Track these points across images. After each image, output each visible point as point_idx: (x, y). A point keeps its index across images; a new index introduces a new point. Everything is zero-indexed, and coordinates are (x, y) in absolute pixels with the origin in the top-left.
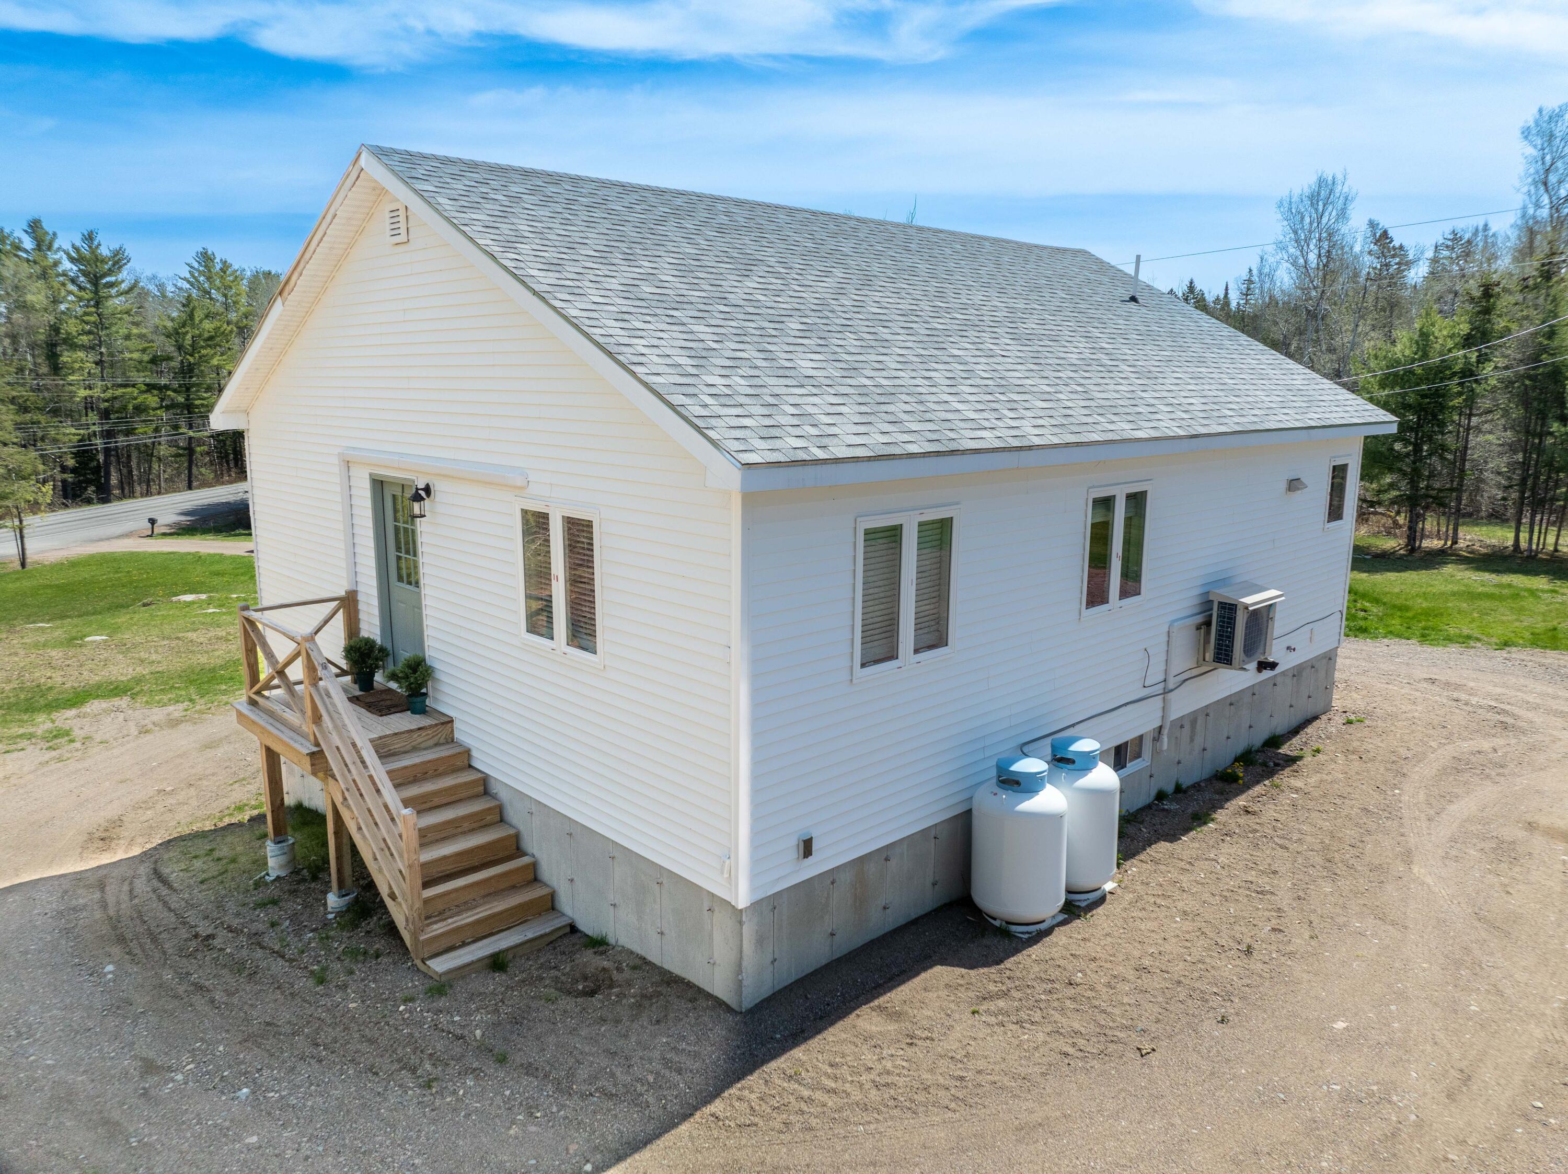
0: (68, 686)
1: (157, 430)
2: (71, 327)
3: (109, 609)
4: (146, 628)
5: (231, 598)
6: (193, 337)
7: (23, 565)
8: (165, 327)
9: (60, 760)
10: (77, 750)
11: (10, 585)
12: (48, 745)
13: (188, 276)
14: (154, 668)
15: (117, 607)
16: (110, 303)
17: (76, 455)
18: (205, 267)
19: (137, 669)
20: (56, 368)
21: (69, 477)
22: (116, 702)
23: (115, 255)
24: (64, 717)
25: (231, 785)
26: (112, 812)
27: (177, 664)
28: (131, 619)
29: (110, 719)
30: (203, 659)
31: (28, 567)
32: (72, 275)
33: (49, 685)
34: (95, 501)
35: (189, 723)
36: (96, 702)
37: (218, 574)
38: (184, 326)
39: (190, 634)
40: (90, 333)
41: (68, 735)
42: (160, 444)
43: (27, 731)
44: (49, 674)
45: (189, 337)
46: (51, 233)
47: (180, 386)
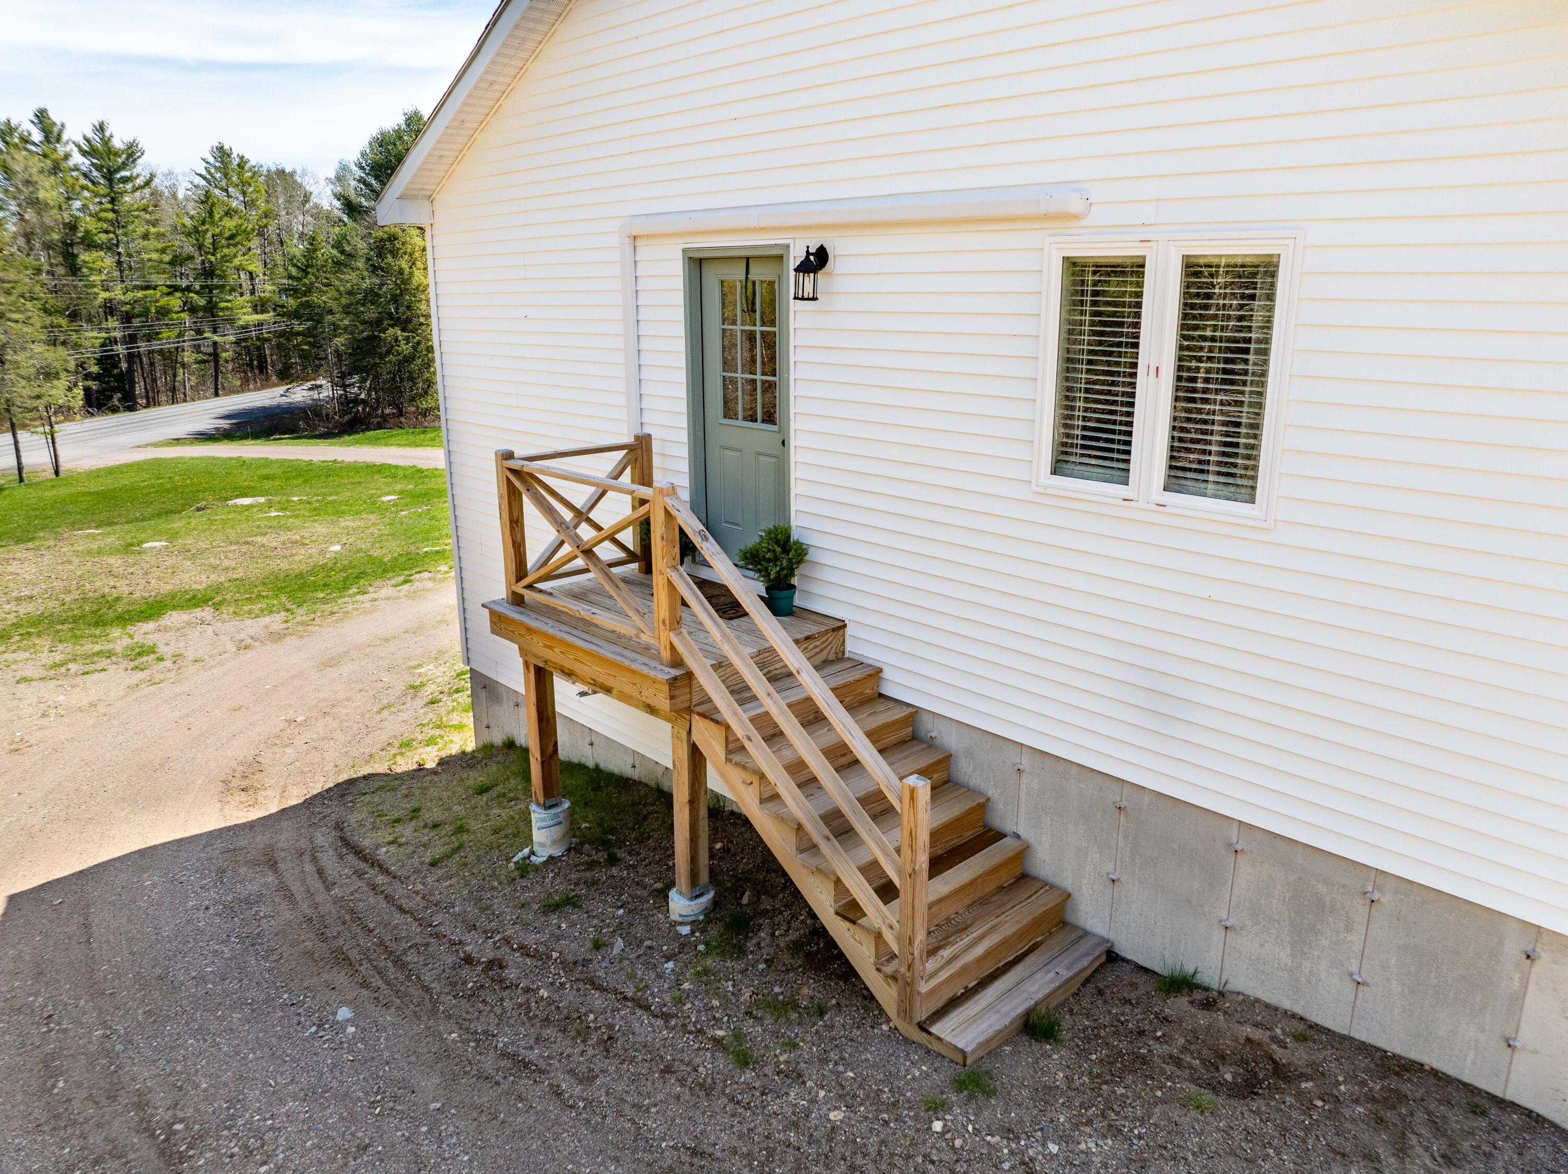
0: (137, 595)
1: (180, 335)
2: (88, 224)
3: (159, 515)
4: (207, 533)
5: (293, 501)
6: (213, 236)
7: (57, 473)
8: (183, 225)
9: (151, 682)
10: (169, 670)
11: (47, 493)
12: (132, 664)
13: (204, 172)
14: (230, 575)
15: (166, 513)
16: (127, 199)
17: (99, 362)
18: (222, 162)
19: (212, 576)
20: (74, 269)
21: (94, 385)
22: (198, 613)
23: (129, 148)
24: (143, 631)
25: (379, 713)
26: (240, 750)
27: (256, 570)
28: (189, 523)
29: (198, 633)
30: (284, 565)
31: (62, 475)
32: (85, 169)
33: (115, 595)
34: (121, 409)
35: (293, 637)
36: (174, 613)
37: (267, 478)
38: (203, 223)
39: (259, 539)
40: (107, 232)
41: (154, 652)
42: (183, 350)
43: (103, 648)
44: (112, 583)
45: (209, 235)
46: (59, 123)
47: (202, 287)
